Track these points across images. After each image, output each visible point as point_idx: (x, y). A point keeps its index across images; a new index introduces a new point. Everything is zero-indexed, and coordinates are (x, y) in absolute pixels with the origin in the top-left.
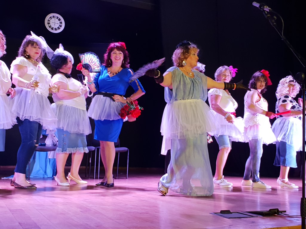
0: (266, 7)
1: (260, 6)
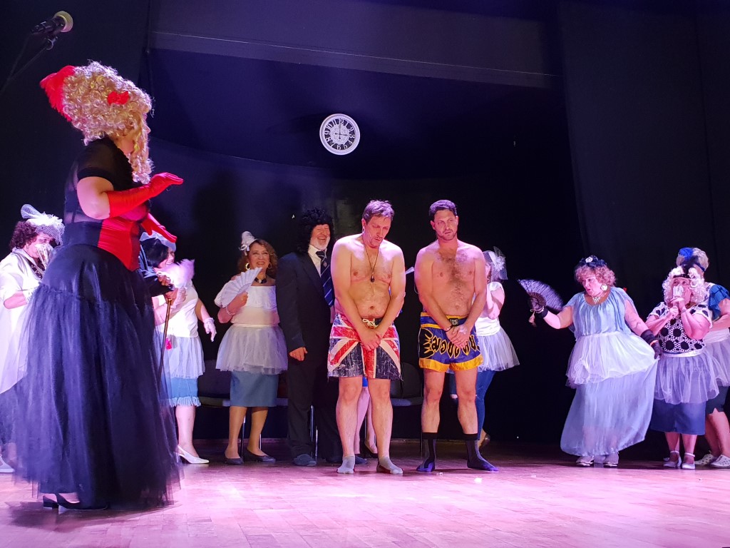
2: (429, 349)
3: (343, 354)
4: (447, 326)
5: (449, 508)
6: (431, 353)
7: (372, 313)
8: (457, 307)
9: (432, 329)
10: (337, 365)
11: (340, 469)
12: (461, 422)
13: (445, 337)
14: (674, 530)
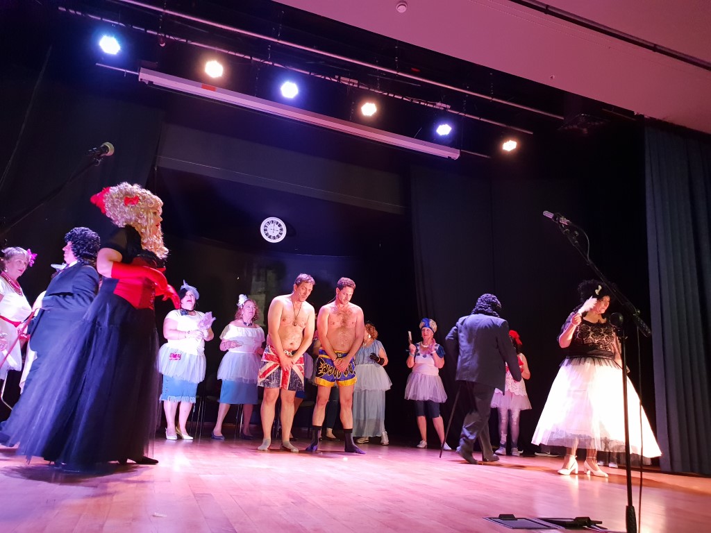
0: (562, 218)
1: (554, 217)
2: (321, 372)
3: (268, 372)
4: (334, 358)
5: (328, 479)
6: (322, 374)
7: (290, 347)
8: (343, 346)
9: (325, 359)
10: (263, 379)
11: (259, 448)
12: (343, 421)
13: (333, 365)
14: (469, 500)
